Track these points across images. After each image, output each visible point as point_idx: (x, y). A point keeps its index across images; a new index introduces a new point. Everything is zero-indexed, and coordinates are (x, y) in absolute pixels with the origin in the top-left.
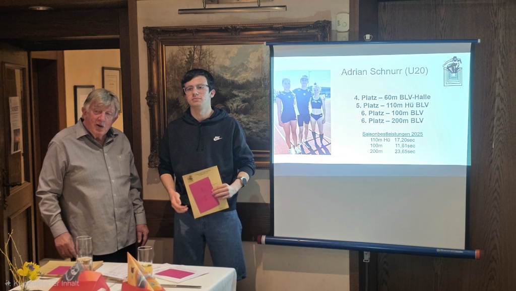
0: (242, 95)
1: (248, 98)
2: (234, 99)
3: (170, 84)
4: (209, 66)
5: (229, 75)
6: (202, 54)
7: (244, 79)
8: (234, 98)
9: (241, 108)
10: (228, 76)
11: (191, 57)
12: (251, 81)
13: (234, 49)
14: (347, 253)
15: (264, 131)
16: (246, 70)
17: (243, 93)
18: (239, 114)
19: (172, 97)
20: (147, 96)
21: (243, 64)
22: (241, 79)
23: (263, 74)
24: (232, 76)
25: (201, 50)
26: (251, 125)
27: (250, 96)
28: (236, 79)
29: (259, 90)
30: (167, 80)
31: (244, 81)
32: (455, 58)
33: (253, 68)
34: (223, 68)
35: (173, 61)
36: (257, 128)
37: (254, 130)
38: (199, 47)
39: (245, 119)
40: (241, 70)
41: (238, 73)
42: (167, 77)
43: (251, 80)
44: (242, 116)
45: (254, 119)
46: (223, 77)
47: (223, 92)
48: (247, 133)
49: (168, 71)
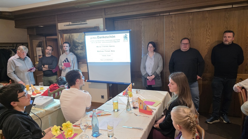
0: (81, 45)
2: (79, 47)
4: (73, 39)
6: (72, 36)
9: (81, 49)
10: (77, 41)
11: (70, 37)
13: (78, 34)
14: (106, 84)
22: (80, 42)
25: (71, 35)
32: (126, 35)
34: (76, 39)
35: (66, 38)
38: (71, 34)
41: (80, 40)
43: (83, 42)
44: (81, 51)
45: (84, 51)
46: (76, 41)
47: (77, 45)
48: (83, 55)
49: (65, 40)
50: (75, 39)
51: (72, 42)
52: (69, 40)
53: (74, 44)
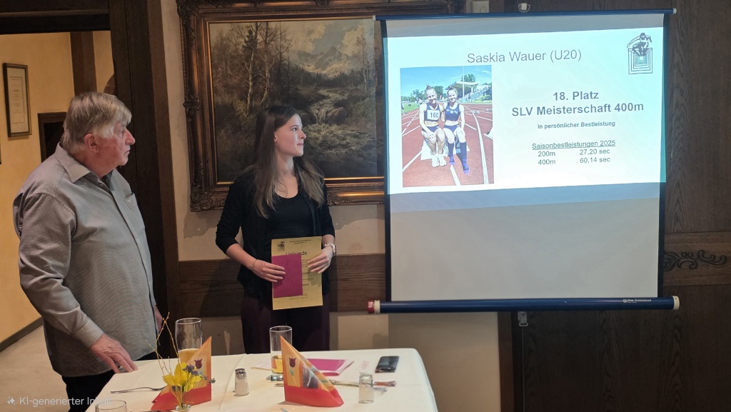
0: (335, 96)
1: (343, 99)
2: (321, 103)
3: (220, 82)
4: (281, 53)
5: (312, 67)
6: (270, 35)
7: (337, 72)
8: (321, 100)
9: (333, 115)
11: (252, 41)
12: (348, 74)
13: (320, 26)
15: (368, 147)
16: (339, 58)
17: (336, 92)
18: (330, 125)
19: (222, 102)
20: (186, 102)
21: (334, 49)
22: (332, 70)
23: (366, 63)
24: (317, 68)
25: (268, 28)
26: (348, 139)
27: (345, 97)
28: (324, 72)
29: (359, 87)
30: (214, 76)
31: (337, 74)
32: (643, 36)
33: (350, 54)
34: (305, 55)
35: (223, 47)
36: (358, 143)
37: (353, 148)
38: (264, 25)
39: (340, 132)
40: (332, 58)
41: (327, 64)
42: (215, 72)
43: (347, 72)
44: (334, 127)
45: (353, 131)
46: (303, 70)
47: (305, 91)
48: (343, 151)
49: (216, 62)
50: (292, 57)
51: (267, 72)
52: (248, 59)
53: (285, 86)
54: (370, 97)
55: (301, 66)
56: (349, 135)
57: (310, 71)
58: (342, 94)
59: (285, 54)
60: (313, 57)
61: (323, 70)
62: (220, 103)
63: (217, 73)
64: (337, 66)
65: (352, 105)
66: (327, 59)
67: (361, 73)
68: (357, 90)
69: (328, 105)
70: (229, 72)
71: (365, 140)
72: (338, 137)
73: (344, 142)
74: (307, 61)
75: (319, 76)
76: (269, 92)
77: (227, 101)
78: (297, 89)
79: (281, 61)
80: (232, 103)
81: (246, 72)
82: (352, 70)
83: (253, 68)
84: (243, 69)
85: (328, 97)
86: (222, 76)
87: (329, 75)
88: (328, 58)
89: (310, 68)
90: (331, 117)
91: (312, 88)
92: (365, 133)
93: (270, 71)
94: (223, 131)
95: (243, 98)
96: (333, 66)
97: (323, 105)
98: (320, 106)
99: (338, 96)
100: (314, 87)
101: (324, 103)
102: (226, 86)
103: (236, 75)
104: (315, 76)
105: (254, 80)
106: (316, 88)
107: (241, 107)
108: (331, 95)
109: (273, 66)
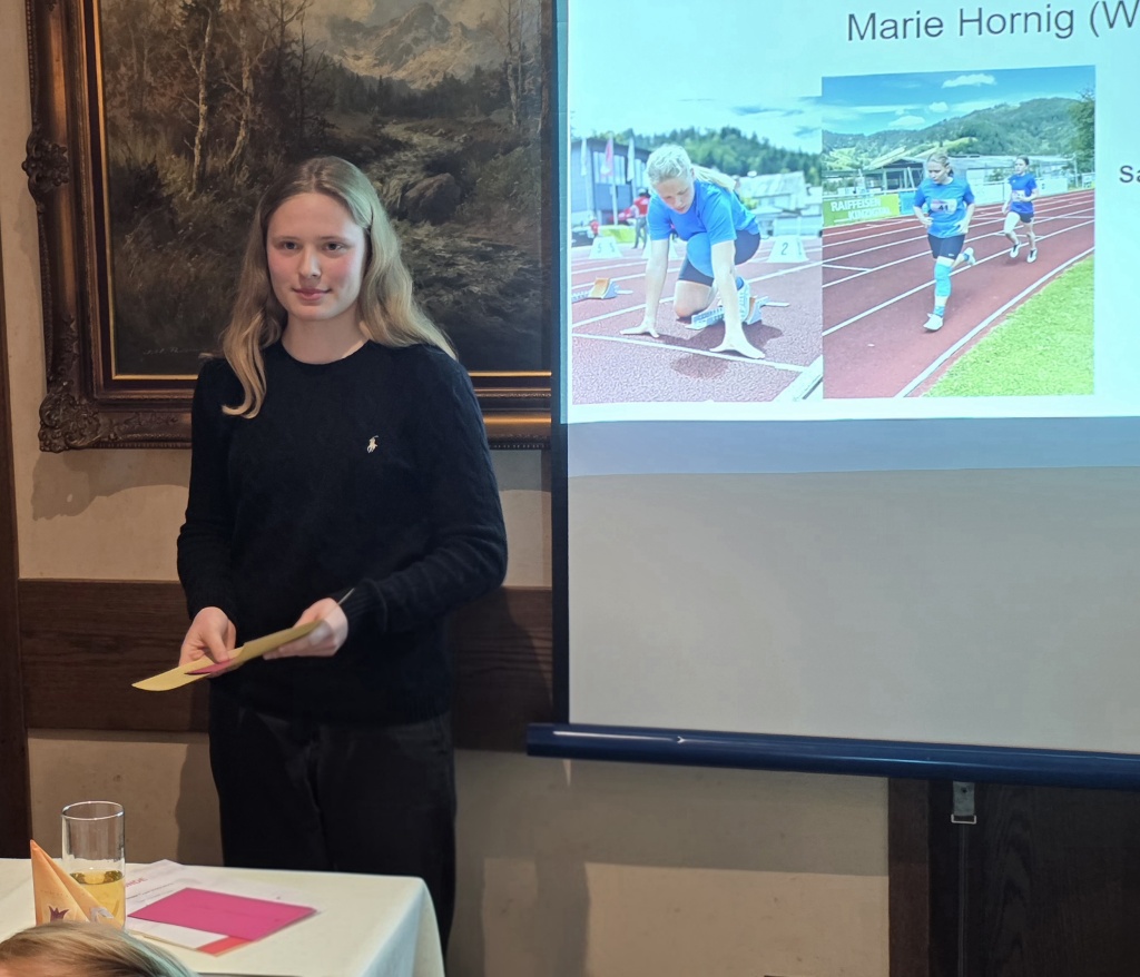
1: (450, 152)
2: (389, 161)
3: (122, 104)
4: (283, 24)
5: (367, 59)
7: (434, 73)
8: (390, 154)
9: (421, 195)
12: (465, 80)
15: (517, 288)
16: (441, 35)
17: (430, 130)
18: (414, 223)
19: (128, 160)
20: (29, 160)
21: (428, 10)
23: (516, 49)
24: (381, 63)
26: (463, 265)
27: (457, 144)
28: (400, 75)
29: (494, 117)
30: (110, 87)
31: (434, 81)
33: (472, 24)
36: (488, 276)
37: (476, 289)
39: (439, 244)
40: (421, 33)
41: (408, 51)
42: (108, 77)
45: (476, 240)
49: (114, 49)
51: (246, 75)
52: (195, 42)
53: (292, 115)
54: (526, 144)
55: (336, 58)
56: (465, 252)
57: (362, 73)
58: (447, 136)
59: (294, 28)
60: (370, 32)
61: (397, 68)
62: (123, 163)
63: (118, 82)
64: (435, 58)
65: (473, 167)
66: (408, 39)
67: (500, 77)
68: (489, 124)
69: (409, 169)
70: (148, 77)
71: (512, 267)
72: (434, 258)
73: (450, 273)
74: (352, 43)
75: (385, 87)
76: (252, 132)
77: (140, 158)
78: (324, 123)
79: (285, 45)
80: (155, 161)
81: (190, 75)
82: (478, 70)
83: (208, 66)
84: (183, 70)
85: (406, 146)
86: (129, 89)
87: (413, 82)
88: (412, 35)
89: (362, 63)
90: (416, 201)
91: (366, 120)
92: (509, 248)
93: (254, 75)
94: (129, 239)
95: (182, 149)
96: (423, 59)
97: (394, 167)
98: (388, 169)
99: (435, 141)
100: (371, 119)
101: (399, 162)
102: (140, 117)
103: (165, 87)
104: (376, 88)
105: (212, 98)
106: (376, 121)
107: (176, 174)
108: (416, 139)
109: (262, 60)
